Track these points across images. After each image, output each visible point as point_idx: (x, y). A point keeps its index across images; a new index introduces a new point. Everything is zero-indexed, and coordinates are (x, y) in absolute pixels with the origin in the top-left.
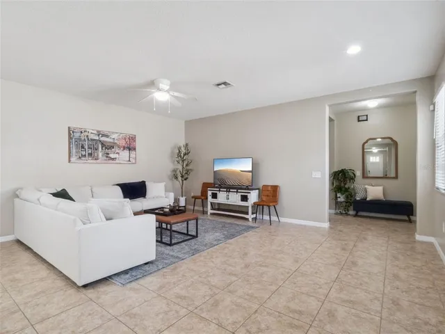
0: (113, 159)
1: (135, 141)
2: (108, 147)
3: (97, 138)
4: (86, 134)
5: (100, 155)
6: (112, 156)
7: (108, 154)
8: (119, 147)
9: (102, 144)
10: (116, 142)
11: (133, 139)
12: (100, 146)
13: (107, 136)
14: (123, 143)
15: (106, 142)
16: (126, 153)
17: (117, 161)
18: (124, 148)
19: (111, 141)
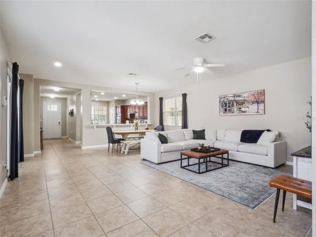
0: (244, 112)
1: (264, 95)
2: (241, 103)
3: (233, 99)
4: (227, 98)
5: (235, 109)
6: (243, 109)
7: (240, 108)
8: (249, 102)
9: (237, 102)
10: (246, 98)
11: (263, 93)
12: (235, 104)
13: (239, 96)
14: (252, 99)
15: (239, 100)
16: (255, 106)
17: (247, 113)
18: (253, 103)
19: (243, 99)
